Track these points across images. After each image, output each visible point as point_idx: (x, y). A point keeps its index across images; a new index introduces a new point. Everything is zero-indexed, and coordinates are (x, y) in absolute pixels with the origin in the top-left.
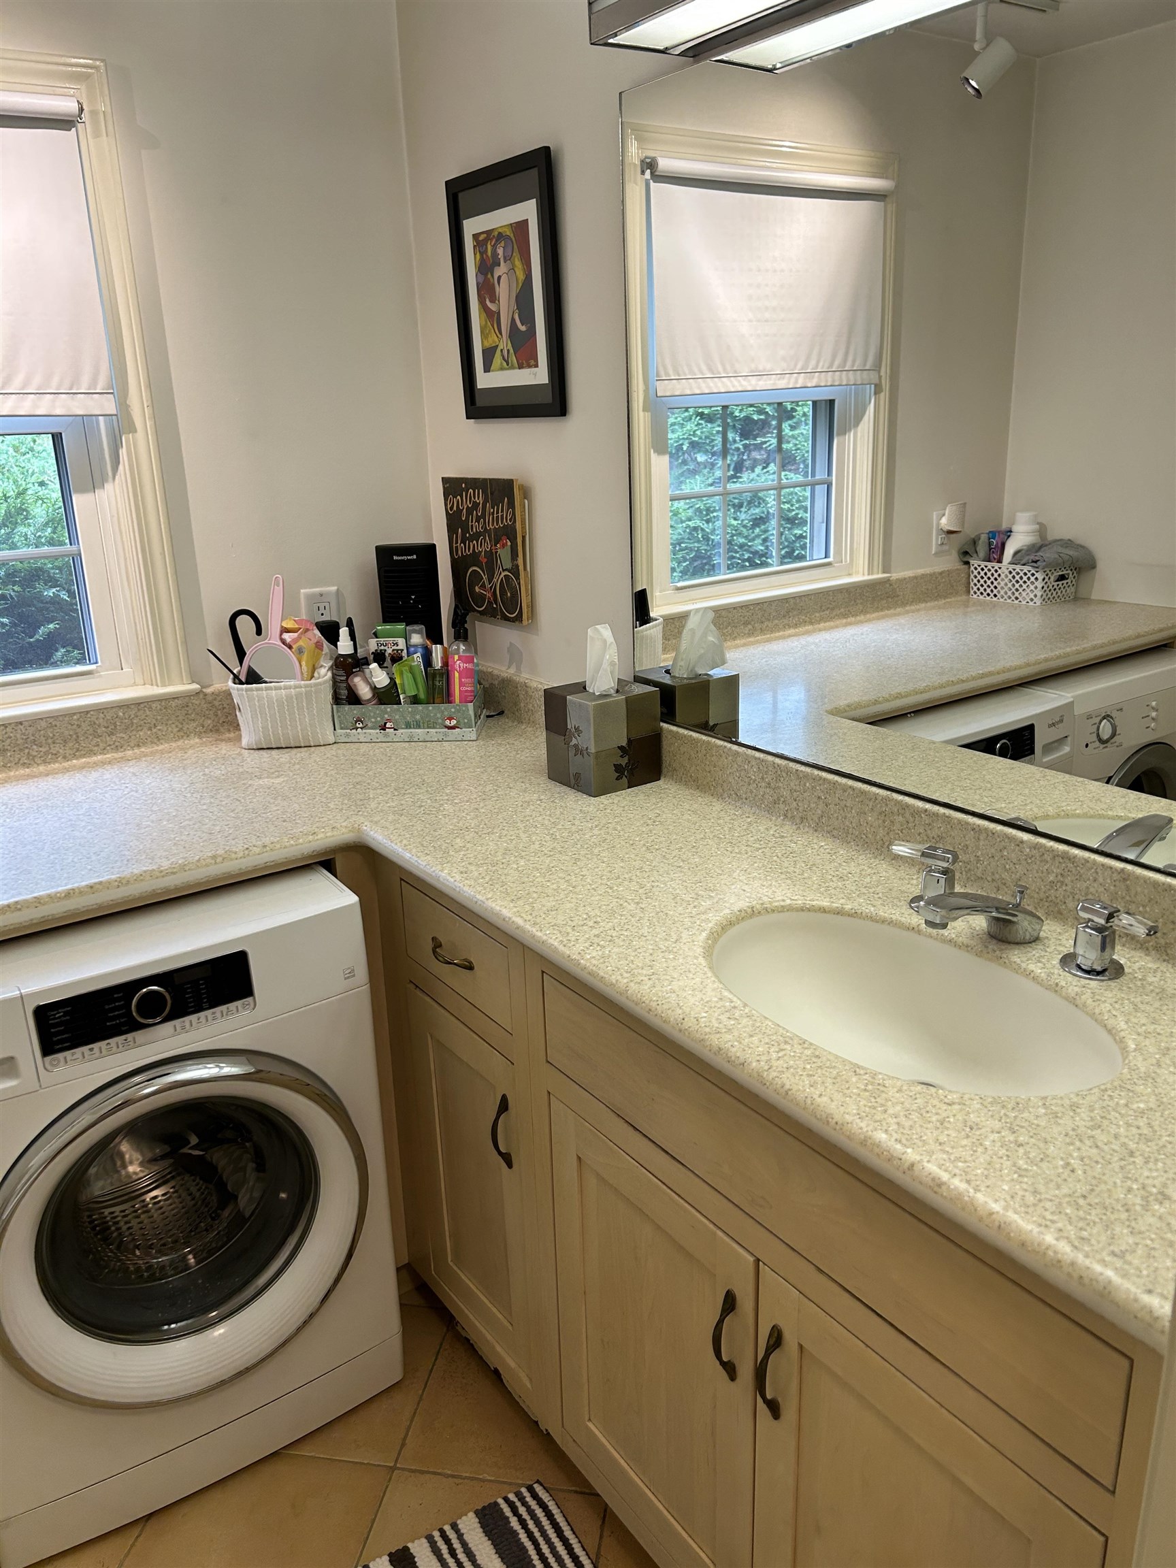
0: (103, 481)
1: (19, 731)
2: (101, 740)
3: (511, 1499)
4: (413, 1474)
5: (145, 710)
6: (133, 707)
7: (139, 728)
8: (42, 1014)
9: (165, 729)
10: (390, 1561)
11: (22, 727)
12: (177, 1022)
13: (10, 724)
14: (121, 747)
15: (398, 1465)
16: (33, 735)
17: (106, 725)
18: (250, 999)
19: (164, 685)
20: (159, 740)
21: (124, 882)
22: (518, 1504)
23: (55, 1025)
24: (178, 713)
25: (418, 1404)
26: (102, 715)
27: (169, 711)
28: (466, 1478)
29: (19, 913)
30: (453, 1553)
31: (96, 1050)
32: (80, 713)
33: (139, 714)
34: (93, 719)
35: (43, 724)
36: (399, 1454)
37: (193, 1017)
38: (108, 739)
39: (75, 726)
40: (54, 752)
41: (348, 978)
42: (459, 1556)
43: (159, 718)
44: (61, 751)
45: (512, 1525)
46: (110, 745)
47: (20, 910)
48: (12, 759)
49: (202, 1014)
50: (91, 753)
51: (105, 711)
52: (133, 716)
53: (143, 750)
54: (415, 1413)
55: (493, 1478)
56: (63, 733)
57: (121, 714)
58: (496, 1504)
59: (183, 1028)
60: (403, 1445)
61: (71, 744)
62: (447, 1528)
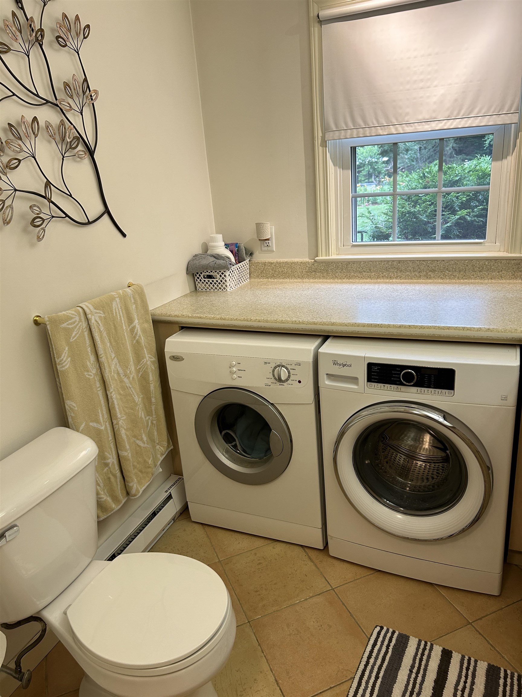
0: (508, 155)
1: (442, 264)
2: (475, 273)
3: (508, 673)
4: (476, 631)
5: (498, 263)
6: (493, 261)
7: (494, 271)
8: (370, 366)
9: (506, 273)
10: (442, 650)
11: (444, 262)
12: (419, 389)
13: (439, 260)
14: (484, 278)
15: (473, 624)
16: (447, 266)
17: (479, 267)
18: (452, 391)
19: (511, 253)
20: (502, 278)
21: (423, 327)
22: (509, 676)
23: (374, 372)
24: (514, 267)
25: (499, 610)
26: (478, 262)
27: (510, 265)
28: (497, 650)
29: (381, 328)
30: (468, 669)
31: (386, 387)
32: (469, 260)
33: (495, 264)
34: (474, 263)
35: (453, 262)
36: (477, 620)
37: (426, 389)
38: (479, 273)
39: (466, 265)
40: (455, 275)
41: (503, 400)
42: (469, 672)
43: (504, 267)
44: (457, 275)
45: (500, 681)
46: (479, 276)
47: (381, 327)
48: (437, 275)
49: (430, 390)
50: (470, 278)
51: (480, 261)
52: (492, 265)
53: (493, 281)
54: (495, 612)
55: (508, 660)
56: (460, 267)
57: (487, 263)
58: (500, 669)
59: (421, 392)
60: (481, 619)
61: (462, 273)
62: (473, 660)
